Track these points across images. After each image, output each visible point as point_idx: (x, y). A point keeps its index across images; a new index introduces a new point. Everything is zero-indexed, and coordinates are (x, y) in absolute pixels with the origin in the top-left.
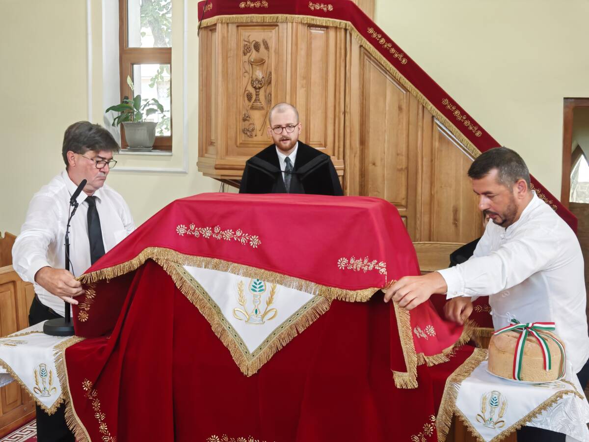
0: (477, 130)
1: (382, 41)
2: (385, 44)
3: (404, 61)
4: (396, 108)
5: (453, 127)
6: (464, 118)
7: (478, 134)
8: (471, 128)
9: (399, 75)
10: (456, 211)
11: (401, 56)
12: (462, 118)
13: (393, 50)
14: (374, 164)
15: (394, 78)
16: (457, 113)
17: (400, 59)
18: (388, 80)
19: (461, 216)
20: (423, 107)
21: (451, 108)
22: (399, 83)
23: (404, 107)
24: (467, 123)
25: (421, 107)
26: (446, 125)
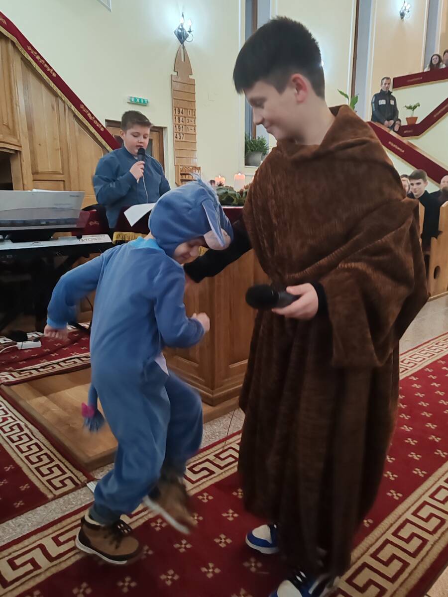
0: (101, 127)
1: (38, 57)
2: (40, 60)
3: (54, 75)
4: (51, 107)
5: (87, 124)
6: (94, 118)
7: (102, 129)
8: (98, 125)
9: (52, 84)
11: (52, 71)
12: (92, 119)
13: (46, 66)
14: (40, 145)
16: (89, 115)
17: (51, 73)
21: (86, 111)
23: (55, 107)
24: (95, 122)
26: (84, 122)
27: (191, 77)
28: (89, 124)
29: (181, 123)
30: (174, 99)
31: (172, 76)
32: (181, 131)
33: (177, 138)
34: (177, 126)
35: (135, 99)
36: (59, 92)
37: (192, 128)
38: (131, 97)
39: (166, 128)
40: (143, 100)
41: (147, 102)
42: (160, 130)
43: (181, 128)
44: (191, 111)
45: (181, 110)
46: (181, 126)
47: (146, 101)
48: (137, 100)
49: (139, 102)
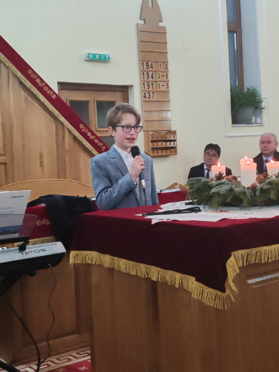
0: (53, 94)
5: (36, 92)
6: (44, 84)
7: (54, 97)
8: (49, 92)
10: (41, 156)
12: (42, 85)
16: (38, 81)
19: (45, 160)
21: (34, 76)
24: (46, 89)
26: (32, 89)
27: (161, 24)
28: (38, 91)
29: (151, 79)
30: (141, 51)
31: (138, 25)
32: (151, 88)
33: (145, 97)
34: (146, 83)
35: (94, 55)
37: (165, 84)
38: (89, 54)
39: (132, 86)
40: (104, 55)
41: (109, 58)
42: (125, 90)
43: (151, 86)
44: (162, 64)
45: (150, 64)
46: (150, 83)
47: (107, 56)
48: (96, 57)
49: (98, 58)
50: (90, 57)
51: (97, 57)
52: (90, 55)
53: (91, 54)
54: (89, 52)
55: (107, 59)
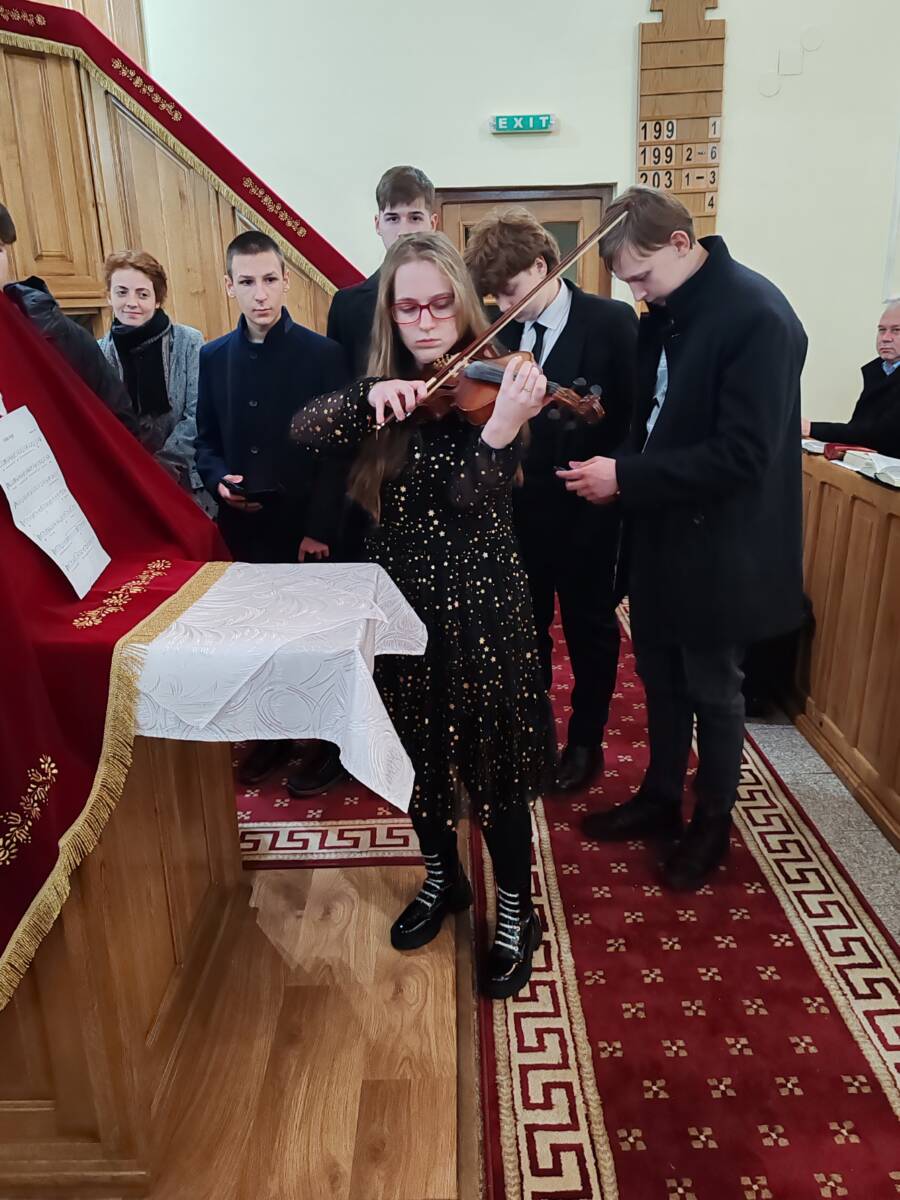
0: (299, 227)
1: (138, 82)
2: (142, 87)
3: (177, 117)
4: (176, 195)
6: (279, 208)
7: (302, 232)
8: (289, 224)
9: (172, 140)
11: (171, 107)
12: (275, 209)
13: (157, 99)
15: (165, 145)
16: (267, 200)
17: (170, 113)
18: (157, 150)
20: (217, 193)
21: (258, 192)
22: (174, 153)
23: (189, 193)
24: (283, 216)
25: (212, 192)
27: (710, 16)
29: (664, 162)
30: (647, 96)
31: (643, 26)
34: (649, 176)
35: (510, 120)
36: (188, 155)
37: (705, 173)
38: (498, 118)
39: (616, 184)
40: (536, 118)
41: (548, 122)
44: (702, 122)
46: (662, 175)
47: (544, 119)
48: (515, 123)
49: (521, 126)
50: (501, 127)
51: (518, 123)
52: (500, 120)
53: (502, 117)
54: (499, 115)
55: (544, 125)
